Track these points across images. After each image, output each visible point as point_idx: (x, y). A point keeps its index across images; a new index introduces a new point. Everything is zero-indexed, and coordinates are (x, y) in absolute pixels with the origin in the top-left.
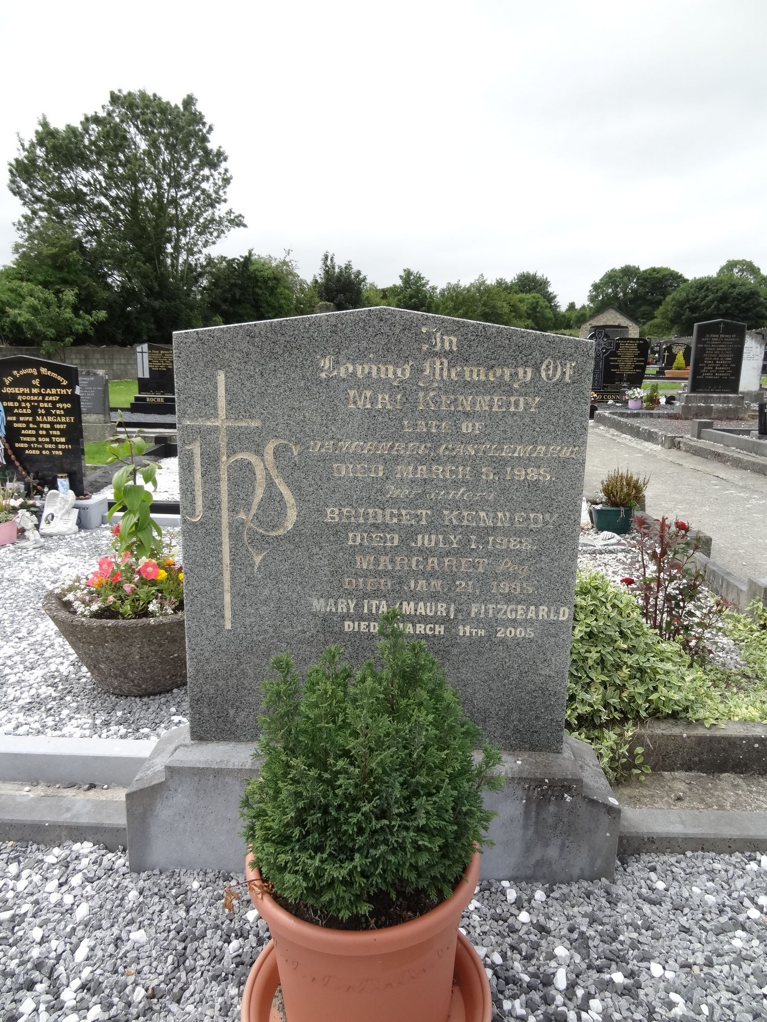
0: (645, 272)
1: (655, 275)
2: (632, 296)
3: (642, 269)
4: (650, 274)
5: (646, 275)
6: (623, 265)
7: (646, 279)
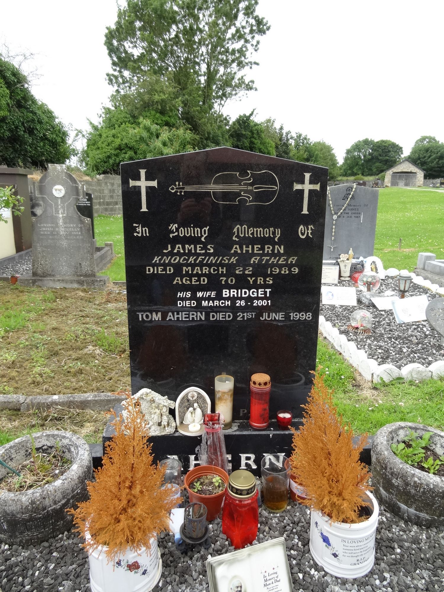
0: (377, 142)
1: (384, 144)
2: (370, 157)
3: (376, 141)
4: (381, 144)
5: (378, 144)
6: (364, 138)
7: (379, 147)
